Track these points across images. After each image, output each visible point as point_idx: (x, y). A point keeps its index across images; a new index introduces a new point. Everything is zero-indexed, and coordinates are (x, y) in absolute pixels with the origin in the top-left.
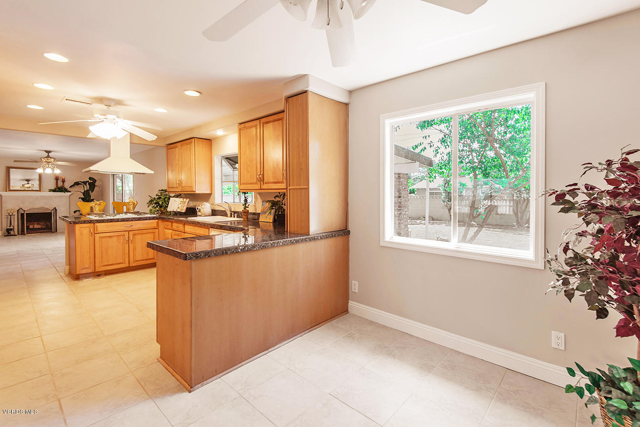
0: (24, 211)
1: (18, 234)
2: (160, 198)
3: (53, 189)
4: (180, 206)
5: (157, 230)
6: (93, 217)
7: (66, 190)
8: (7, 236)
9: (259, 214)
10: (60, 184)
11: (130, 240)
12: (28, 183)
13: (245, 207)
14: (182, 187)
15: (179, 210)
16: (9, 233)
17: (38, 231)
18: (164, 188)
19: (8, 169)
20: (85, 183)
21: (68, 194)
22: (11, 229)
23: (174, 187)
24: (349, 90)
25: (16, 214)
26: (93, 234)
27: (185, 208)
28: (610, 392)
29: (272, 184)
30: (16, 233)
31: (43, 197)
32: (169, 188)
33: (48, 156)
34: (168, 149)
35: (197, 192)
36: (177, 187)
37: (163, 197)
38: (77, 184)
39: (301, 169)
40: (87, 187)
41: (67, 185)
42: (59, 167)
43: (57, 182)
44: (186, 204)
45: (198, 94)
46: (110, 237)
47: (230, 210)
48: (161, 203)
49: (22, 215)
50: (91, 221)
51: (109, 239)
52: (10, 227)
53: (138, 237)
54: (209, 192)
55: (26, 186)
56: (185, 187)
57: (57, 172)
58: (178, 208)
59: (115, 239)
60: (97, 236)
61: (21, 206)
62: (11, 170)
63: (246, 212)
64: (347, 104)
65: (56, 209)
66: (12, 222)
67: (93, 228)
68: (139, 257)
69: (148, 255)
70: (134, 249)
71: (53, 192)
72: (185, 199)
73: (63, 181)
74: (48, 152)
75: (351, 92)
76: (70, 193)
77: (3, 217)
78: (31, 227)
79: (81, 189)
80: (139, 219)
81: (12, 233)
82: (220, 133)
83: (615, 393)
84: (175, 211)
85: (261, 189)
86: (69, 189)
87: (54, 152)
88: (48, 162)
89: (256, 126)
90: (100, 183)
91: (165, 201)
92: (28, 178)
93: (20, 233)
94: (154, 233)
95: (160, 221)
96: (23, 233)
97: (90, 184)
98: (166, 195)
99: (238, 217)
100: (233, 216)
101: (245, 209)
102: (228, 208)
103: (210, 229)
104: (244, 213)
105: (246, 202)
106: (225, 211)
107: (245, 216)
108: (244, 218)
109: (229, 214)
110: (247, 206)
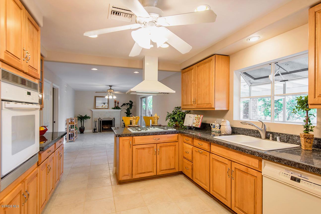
0: (101, 119)
1: (99, 132)
2: (176, 114)
3: (114, 107)
4: (195, 121)
5: (177, 143)
6: (132, 131)
7: (119, 108)
8: (94, 132)
10: (117, 105)
11: (157, 151)
12: (104, 105)
13: (308, 131)
14: (198, 104)
15: (194, 125)
16: (95, 131)
17: (107, 130)
18: (179, 106)
19: (95, 97)
20: (127, 104)
21: (120, 110)
22: (96, 129)
23: (189, 105)
25: (98, 121)
26: (132, 145)
27: (200, 124)
30: (98, 131)
31: (109, 112)
32: (183, 105)
33: (111, 89)
34: (183, 73)
35: (216, 109)
36: (191, 105)
37: (178, 113)
38: (124, 104)
40: (129, 106)
41: (120, 106)
42: (115, 94)
43: (115, 104)
44: (201, 120)
46: (143, 148)
48: (176, 118)
49: (100, 121)
50: (131, 134)
51: (143, 150)
52: (95, 128)
53: (163, 149)
54: (225, 109)
55: (104, 106)
56: (201, 104)
57: (115, 97)
58: (194, 123)
59: (146, 150)
60: (135, 147)
61: (100, 117)
62: (97, 98)
63: (308, 137)
65: (115, 119)
66: (96, 125)
67: (132, 141)
68: (164, 167)
69: (170, 165)
70: (161, 159)
71: (114, 109)
72: (199, 116)
73: (118, 103)
74: (111, 86)
76: (121, 110)
77: (93, 122)
78: (104, 128)
79: (126, 107)
80: (165, 133)
81: (96, 131)
84: (190, 126)
86: (121, 108)
87: (113, 86)
88: (110, 92)
90: (134, 104)
91: (179, 117)
92: (104, 102)
93: (99, 131)
94: (175, 145)
95: (180, 135)
96: (100, 132)
97: (130, 104)
98: (180, 111)
99: (282, 140)
100: (271, 138)
101: (307, 133)
102: (262, 128)
103: (263, 161)
104: (308, 139)
105: (309, 124)
106: (256, 130)
107: (307, 144)
108: (305, 146)
109: (263, 135)
110: (310, 128)
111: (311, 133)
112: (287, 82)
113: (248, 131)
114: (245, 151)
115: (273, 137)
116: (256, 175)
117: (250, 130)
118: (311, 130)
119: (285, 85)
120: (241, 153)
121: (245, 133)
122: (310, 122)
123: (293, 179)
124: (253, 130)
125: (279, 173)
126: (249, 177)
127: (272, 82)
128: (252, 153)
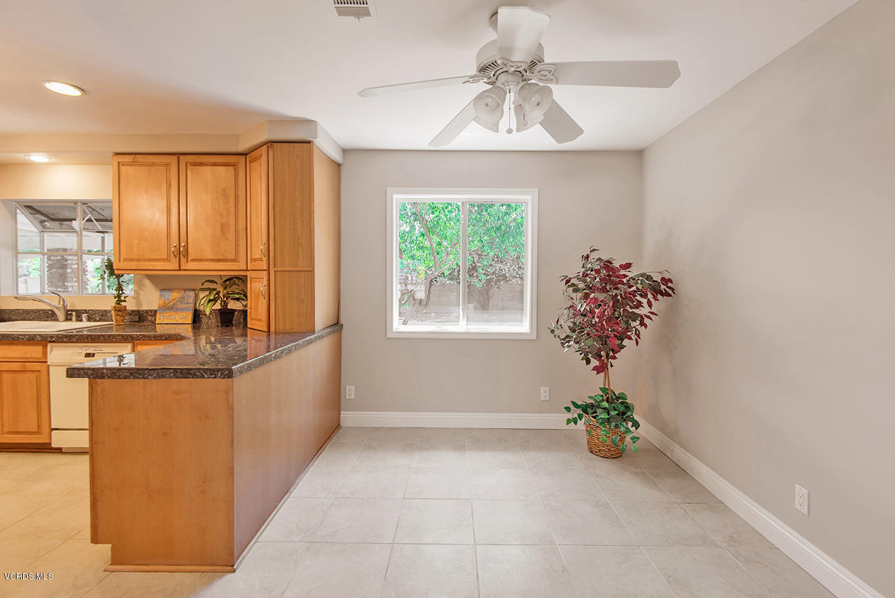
9: (156, 311)
13: (119, 302)
24: (344, 148)
28: (596, 412)
29: (211, 263)
39: (299, 244)
45: (77, 93)
47: (64, 307)
63: (120, 310)
64: (339, 165)
75: (345, 151)
82: (38, 158)
83: (599, 411)
85: (180, 270)
89: (167, 165)
99: (89, 320)
100: (74, 318)
101: (119, 304)
102: (59, 304)
103: (49, 345)
104: (119, 311)
105: (121, 292)
106: (49, 310)
107: (118, 317)
108: (116, 320)
109: (61, 315)
110: (122, 298)
111: (123, 304)
112: (106, 235)
113: (35, 313)
114: (19, 338)
115: (77, 316)
116: (38, 369)
117: (38, 311)
118: (124, 301)
119: (103, 239)
120: (11, 344)
121: (27, 317)
122: (122, 290)
123: (88, 355)
124: (44, 310)
125: (72, 355)
126: (28, 375)
127: (79, 232)
128: (31, 339)
